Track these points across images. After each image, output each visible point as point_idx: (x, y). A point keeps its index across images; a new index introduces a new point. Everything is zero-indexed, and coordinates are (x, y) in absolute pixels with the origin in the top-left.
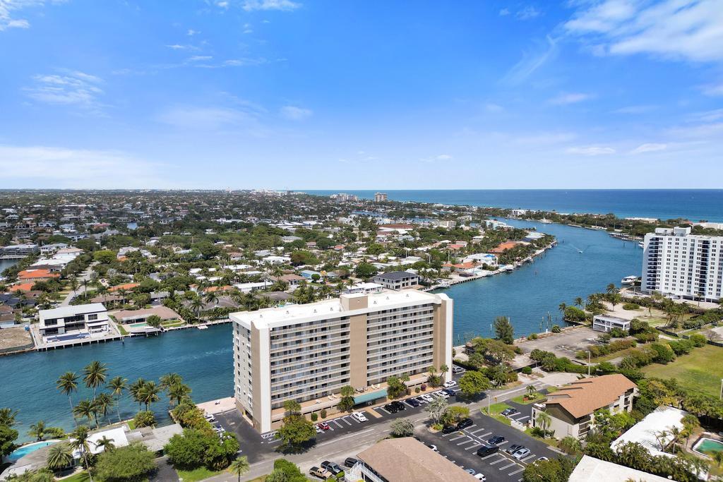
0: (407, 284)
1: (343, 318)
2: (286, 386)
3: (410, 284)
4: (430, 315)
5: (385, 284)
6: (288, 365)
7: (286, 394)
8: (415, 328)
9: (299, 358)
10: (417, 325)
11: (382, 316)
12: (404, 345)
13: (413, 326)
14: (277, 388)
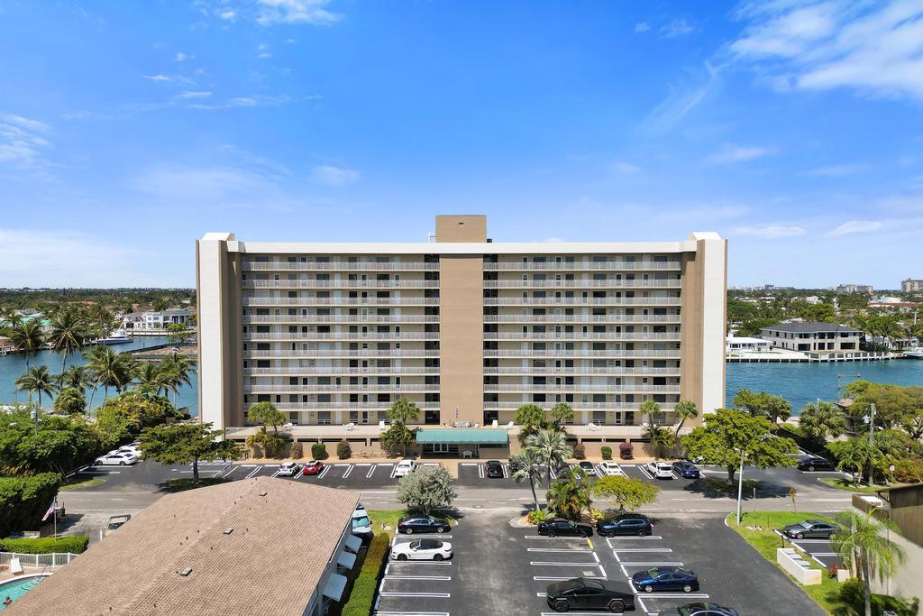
0: (831, 346)
1: (431, 258)
2: (294, 381)
3: (837, 347)
4: (671, 284)
5: (779, 341)
6: (299, 337)
7: (294, 398)
8: (630, 311)
9: (324, 329)
10: (637, 302)
11: (531, 267)
12: (599, 346)
13: (624, 302)
14: (273, 380)
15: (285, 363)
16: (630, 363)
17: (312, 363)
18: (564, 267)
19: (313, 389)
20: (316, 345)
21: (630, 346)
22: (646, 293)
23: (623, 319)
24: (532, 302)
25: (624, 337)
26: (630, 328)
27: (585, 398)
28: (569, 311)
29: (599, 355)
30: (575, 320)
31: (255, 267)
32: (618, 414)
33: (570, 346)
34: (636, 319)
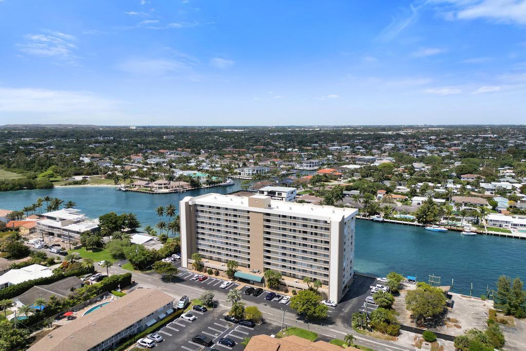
2: (211, 246)
6: (212, 233)
7: (211, 252)
8: (316, 241)
9: (219, 231)
10: (318, 238)
11: (282, 219)
12: (304, 251)
13: (314, 237)
14: (205, 245)
15: (208, 240)
16: (315, 260)
17: (216, 241)
18: (293, 221)
19: (217, 250)
20: (217, 236)
21: (316, 254)
22: (321, 235)
23: (314, 244)
24: (282, 232)
25: (313, 250)
26: (316, 247)
27: (299, 270)
28: (294, 237)
29: (305, 255)
30: (297, 241)
31: (199, 208)
32: (311, 278)
33: (294, 250)
34: (318, 244)
